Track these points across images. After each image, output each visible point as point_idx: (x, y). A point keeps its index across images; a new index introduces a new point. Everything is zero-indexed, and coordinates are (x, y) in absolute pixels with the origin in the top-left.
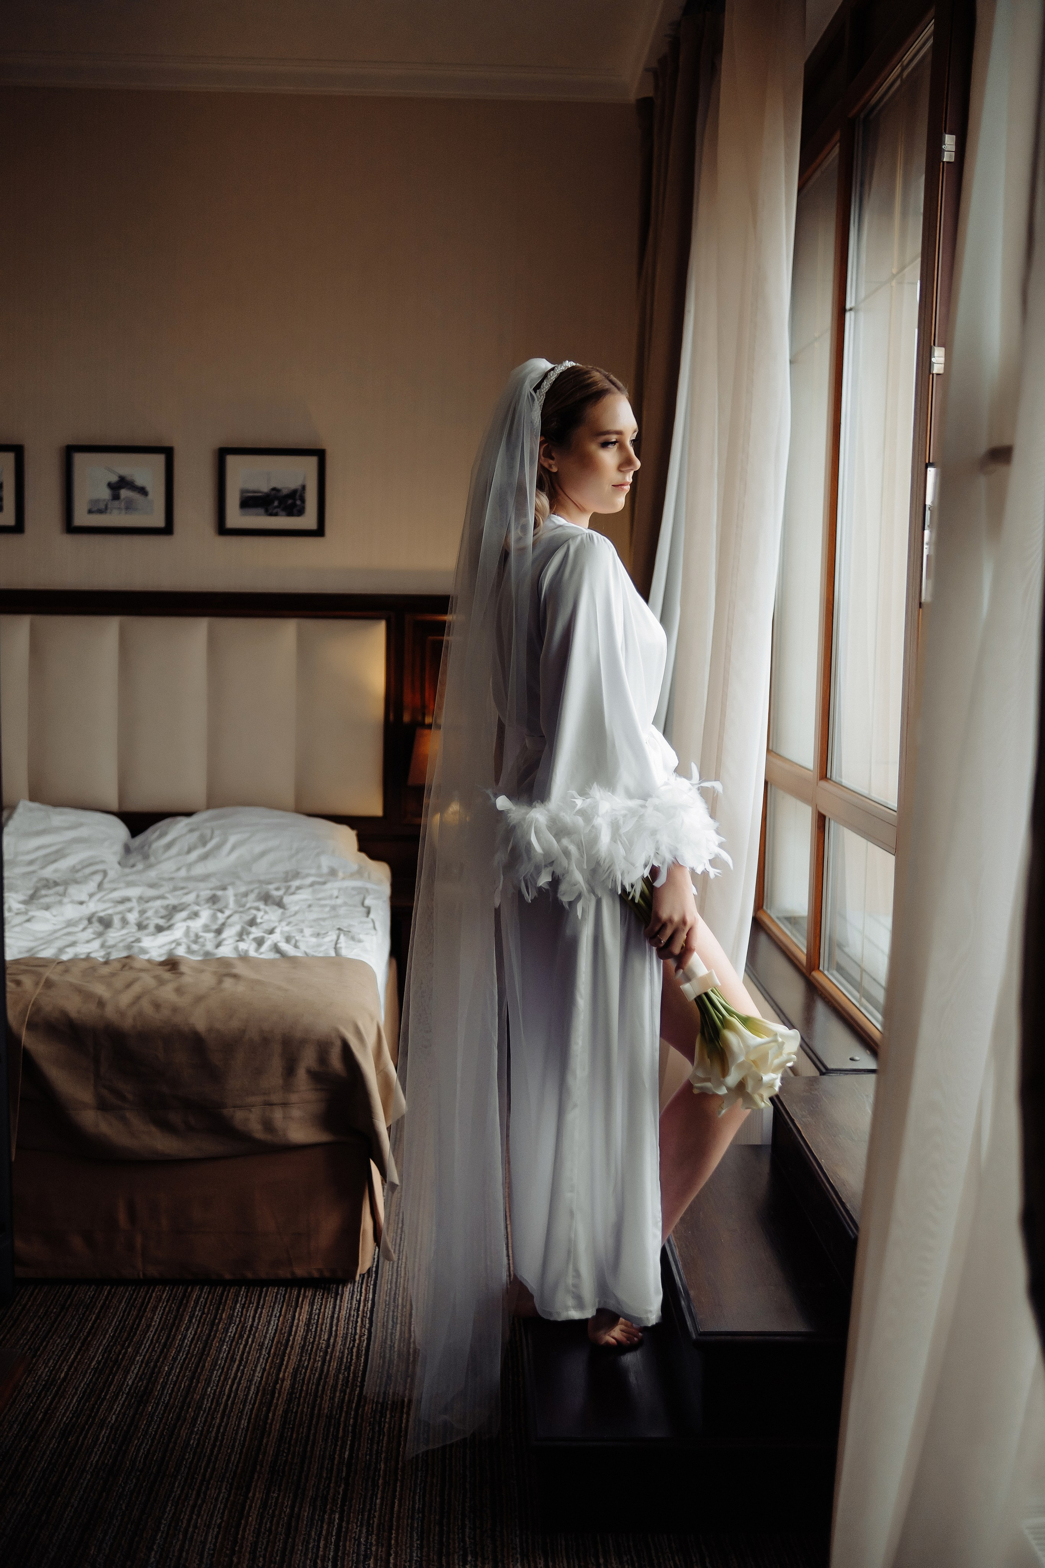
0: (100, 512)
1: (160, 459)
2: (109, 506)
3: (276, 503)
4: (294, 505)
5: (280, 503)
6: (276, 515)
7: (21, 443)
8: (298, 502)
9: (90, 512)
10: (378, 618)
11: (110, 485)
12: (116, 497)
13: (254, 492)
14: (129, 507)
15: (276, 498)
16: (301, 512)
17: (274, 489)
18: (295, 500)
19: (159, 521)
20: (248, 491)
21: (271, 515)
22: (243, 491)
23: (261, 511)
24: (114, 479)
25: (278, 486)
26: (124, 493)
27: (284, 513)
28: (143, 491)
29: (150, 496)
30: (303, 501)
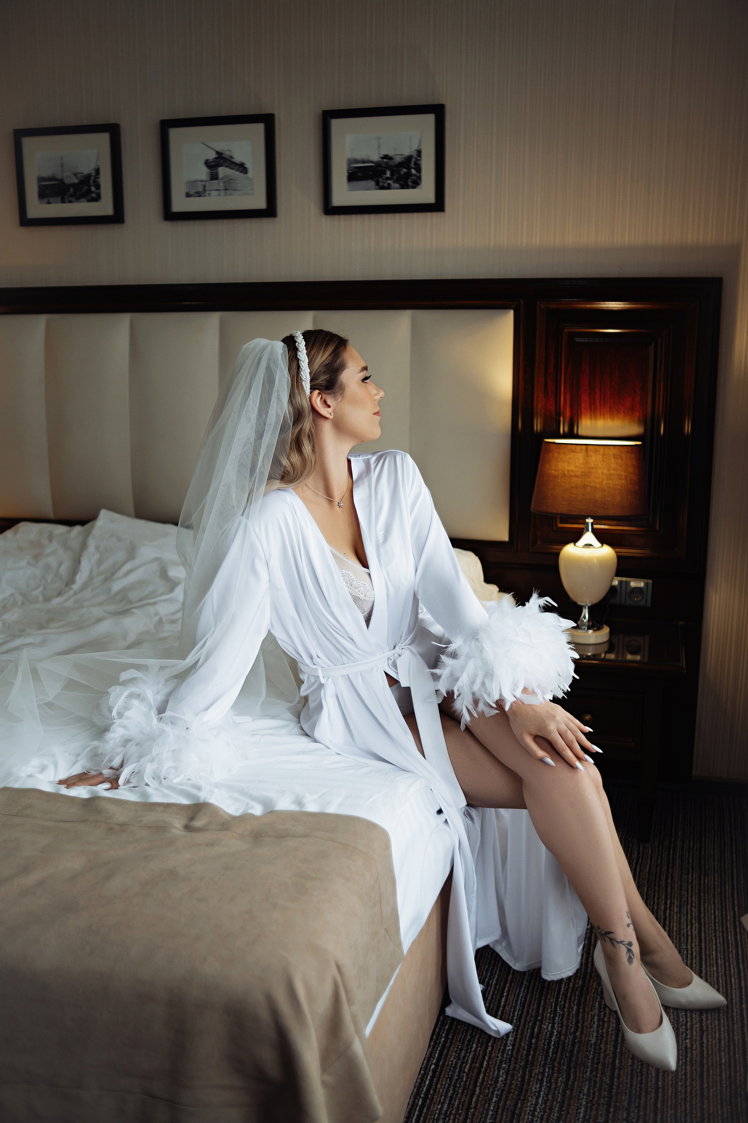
0: (199, 194)
1: (260, 128)
2: (207, 188)
3: (388, 174)
4: (409, 174)
5: (392, 174)
6: (389, 187)
7: (118, 123)
8: (413, 171)
9: (188, 195)
10: (507, 307)
11: (207, 163)
12: (214, 177)
13: (364, 162)
14: (229, 187)
15: (389, 167)
16: (416, 183)
17: (386, 157)
18: (409, 168)
19: (261, 203)
20: (356, 161)
21: (383, 188)
22: (350, 161)
23: (372, 183)
24: (212, 155)
25: (390, 153)
26: (223, 171)
27: (397, 185)
28: (242, 168)
29: (250, 174)
30: (419, 169)
